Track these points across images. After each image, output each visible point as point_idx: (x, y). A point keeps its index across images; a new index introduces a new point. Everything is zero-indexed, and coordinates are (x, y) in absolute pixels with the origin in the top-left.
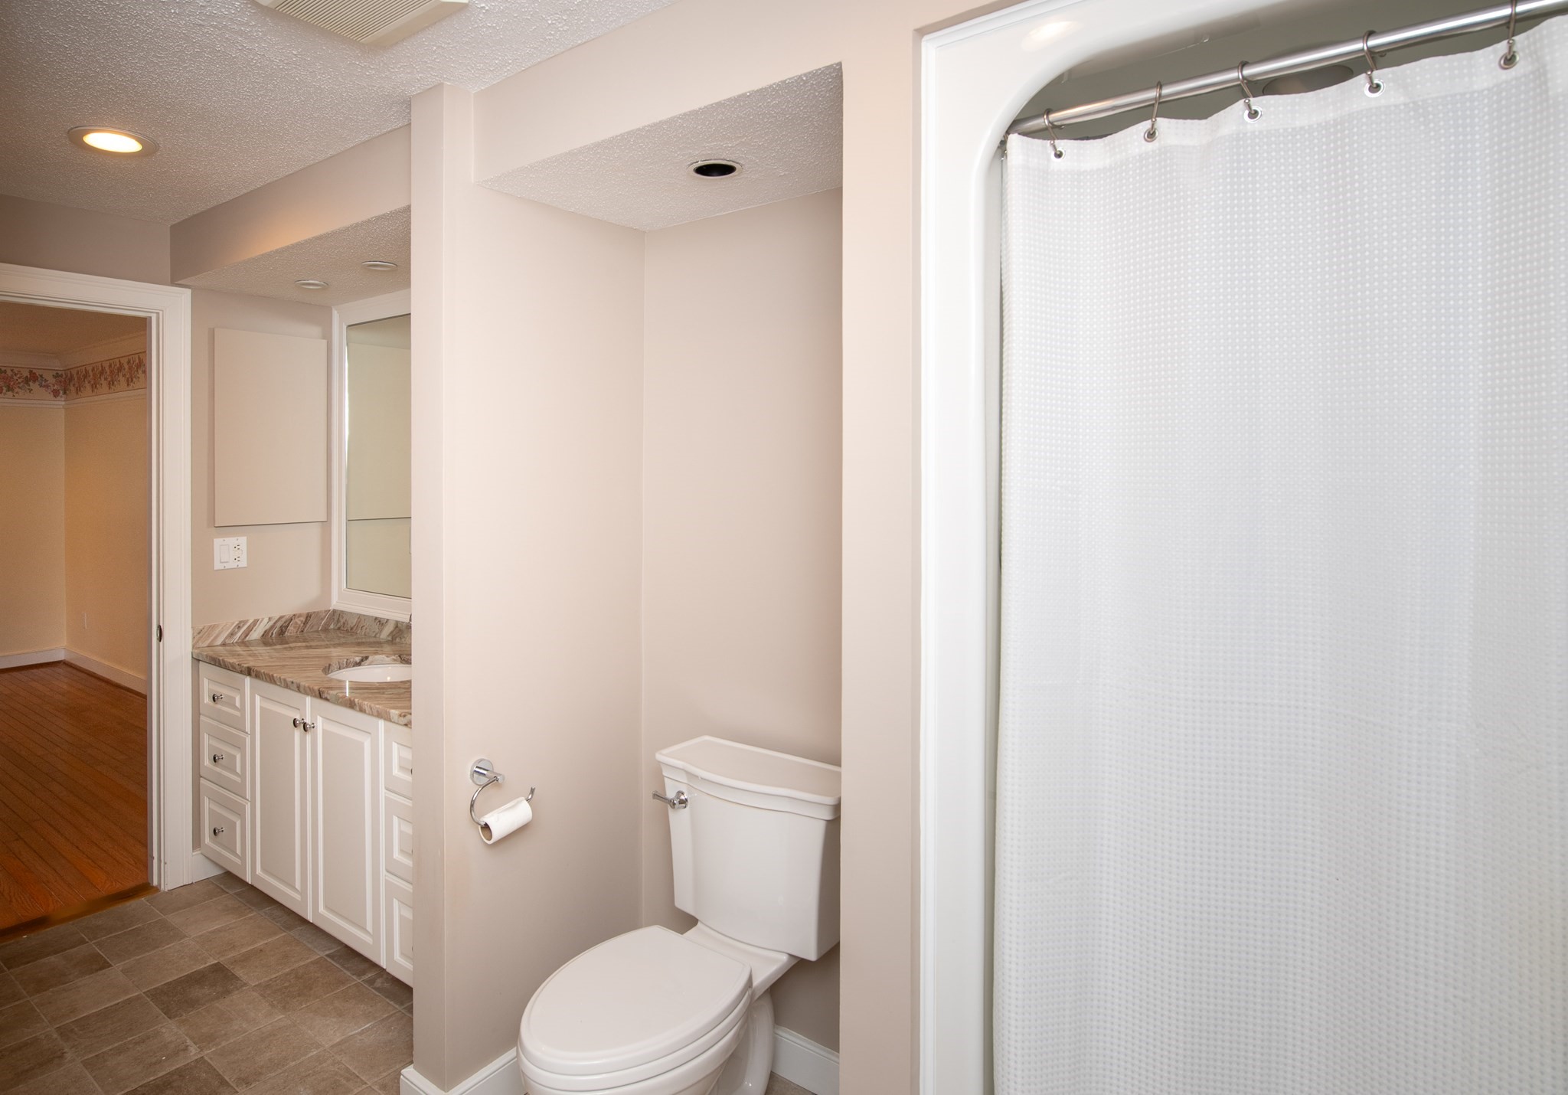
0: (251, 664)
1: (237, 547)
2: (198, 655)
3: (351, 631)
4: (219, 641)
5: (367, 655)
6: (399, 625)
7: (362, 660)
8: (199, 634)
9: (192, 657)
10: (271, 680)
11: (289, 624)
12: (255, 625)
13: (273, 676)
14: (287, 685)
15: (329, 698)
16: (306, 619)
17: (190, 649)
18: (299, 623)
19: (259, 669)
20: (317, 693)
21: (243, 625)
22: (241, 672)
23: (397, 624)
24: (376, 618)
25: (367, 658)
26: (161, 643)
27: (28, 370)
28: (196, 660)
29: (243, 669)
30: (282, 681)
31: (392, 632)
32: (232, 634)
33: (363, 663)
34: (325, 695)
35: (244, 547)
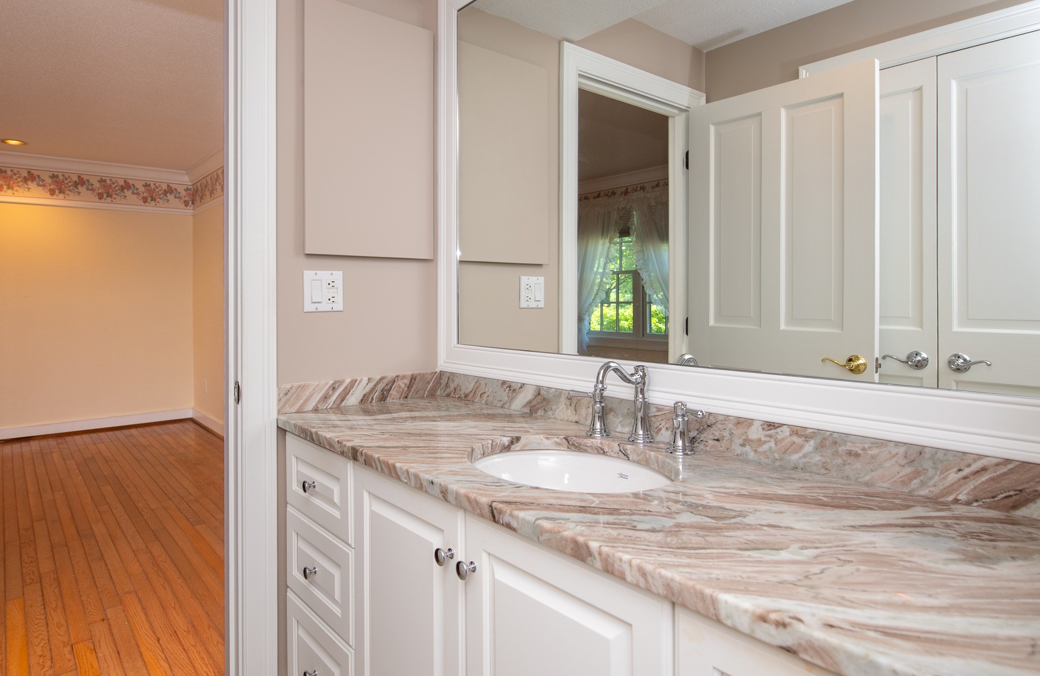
0: (356, 443)
1: (332, 284)
2: (286, 422)
3: (466, 398)
4: (310, 406)
5: (517, 434)
6: (542, 392)
7: (512, 443)
8: (285, 396)
9: (278, 426)
10: (391, 472)
11: (391, 387)
12: (352, 387)
13: (394, 467)
14: (420, 486)
15: (514, 524)
16: (411, 382)
17: (274, 415)
18: (403, 386)
19: (370, 453)
20: (487, 511)
21: (339, 386)
22: (342, 453)
23: (539, 391)
24: (504, 383)
25: (518, 439)
26: (239, 406)
27: (166, 184)
28: (282, 432)
29: (346, 450)
30: (412, 478)
31: (530, 402)
32: (326, 398)
33: (513, 447)
34: (506, 519)
35: (339, 284)
